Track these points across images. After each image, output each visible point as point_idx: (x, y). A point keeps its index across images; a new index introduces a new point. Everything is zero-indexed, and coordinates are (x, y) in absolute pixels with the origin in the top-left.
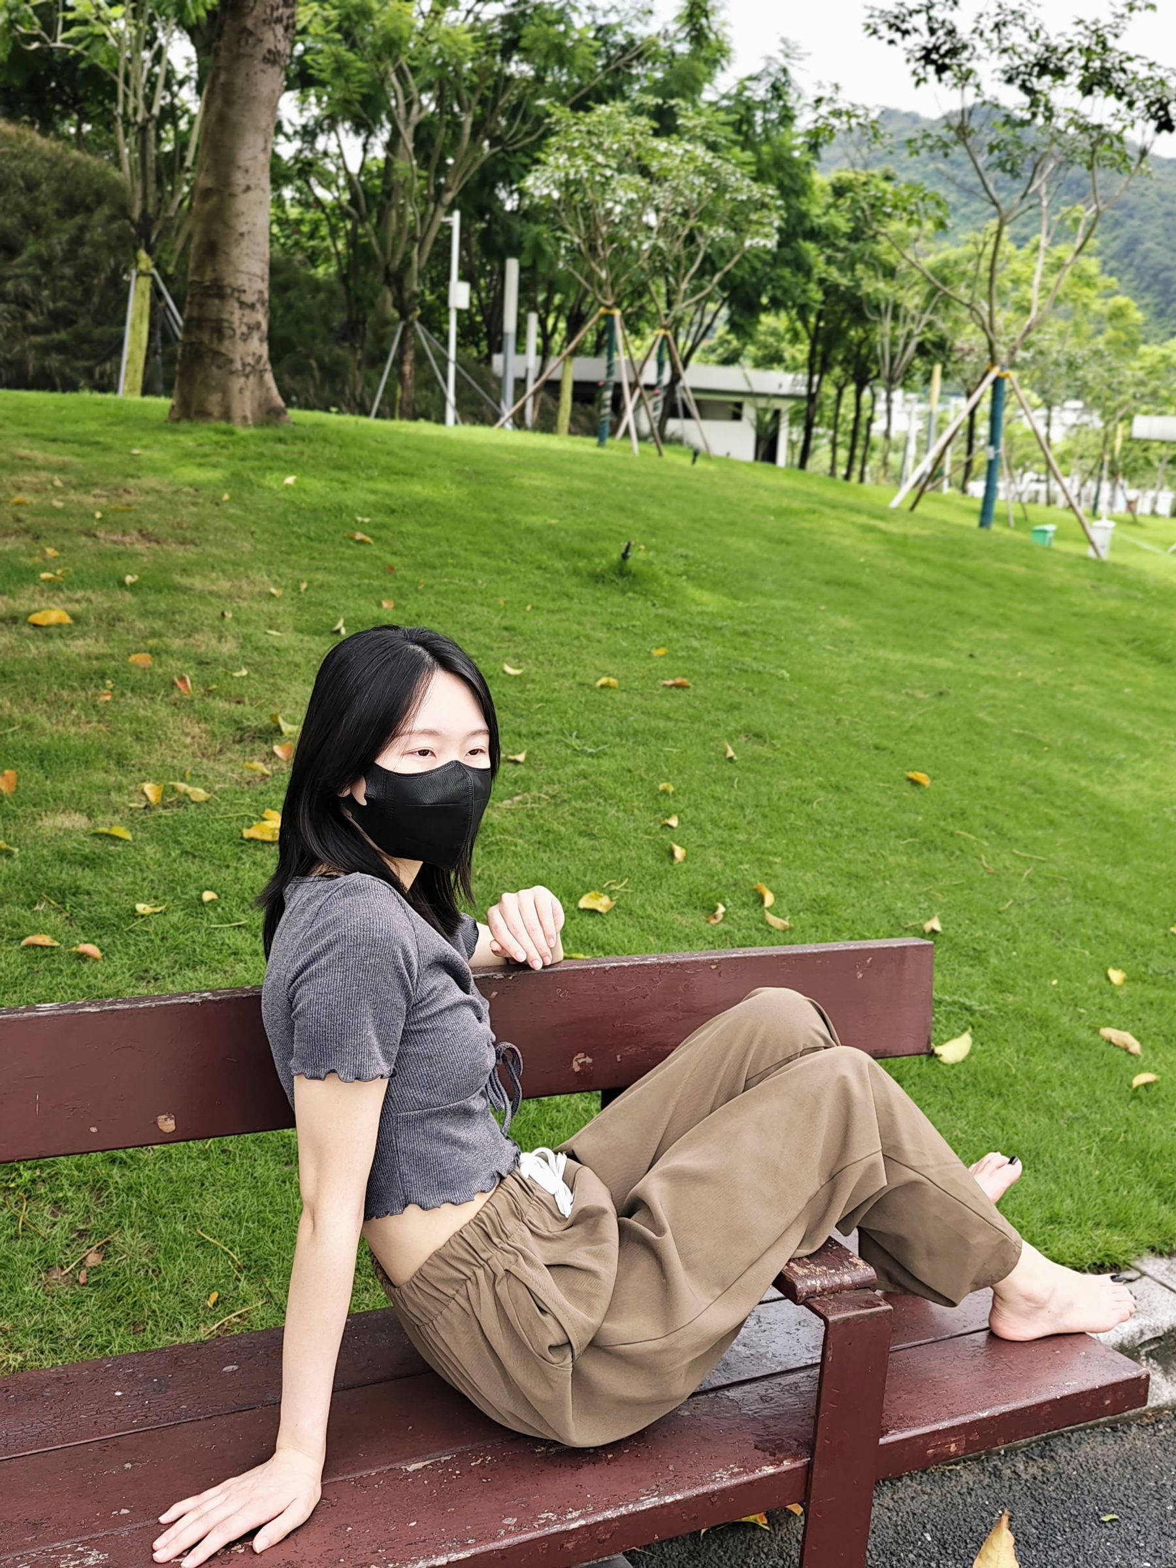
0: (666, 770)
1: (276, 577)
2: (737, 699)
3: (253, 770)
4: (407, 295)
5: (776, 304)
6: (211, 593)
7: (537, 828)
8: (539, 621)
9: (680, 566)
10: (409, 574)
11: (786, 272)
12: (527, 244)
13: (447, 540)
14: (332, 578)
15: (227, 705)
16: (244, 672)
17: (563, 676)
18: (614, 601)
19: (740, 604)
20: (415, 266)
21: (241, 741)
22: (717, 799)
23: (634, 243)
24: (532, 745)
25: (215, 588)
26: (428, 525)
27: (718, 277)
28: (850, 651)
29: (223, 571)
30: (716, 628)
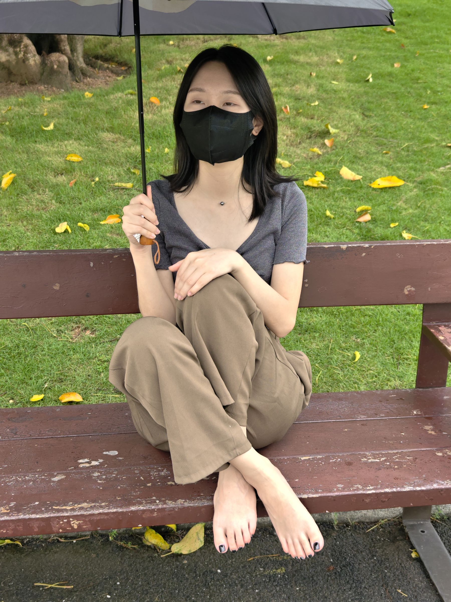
1: (342, 54)
3: (314, 152)
6: (307, 63)
10: (411, 48)
15: (306, 120)
16: (317, 103)
21: (310, 137)
25: (309, 61)
29: (316, 52)
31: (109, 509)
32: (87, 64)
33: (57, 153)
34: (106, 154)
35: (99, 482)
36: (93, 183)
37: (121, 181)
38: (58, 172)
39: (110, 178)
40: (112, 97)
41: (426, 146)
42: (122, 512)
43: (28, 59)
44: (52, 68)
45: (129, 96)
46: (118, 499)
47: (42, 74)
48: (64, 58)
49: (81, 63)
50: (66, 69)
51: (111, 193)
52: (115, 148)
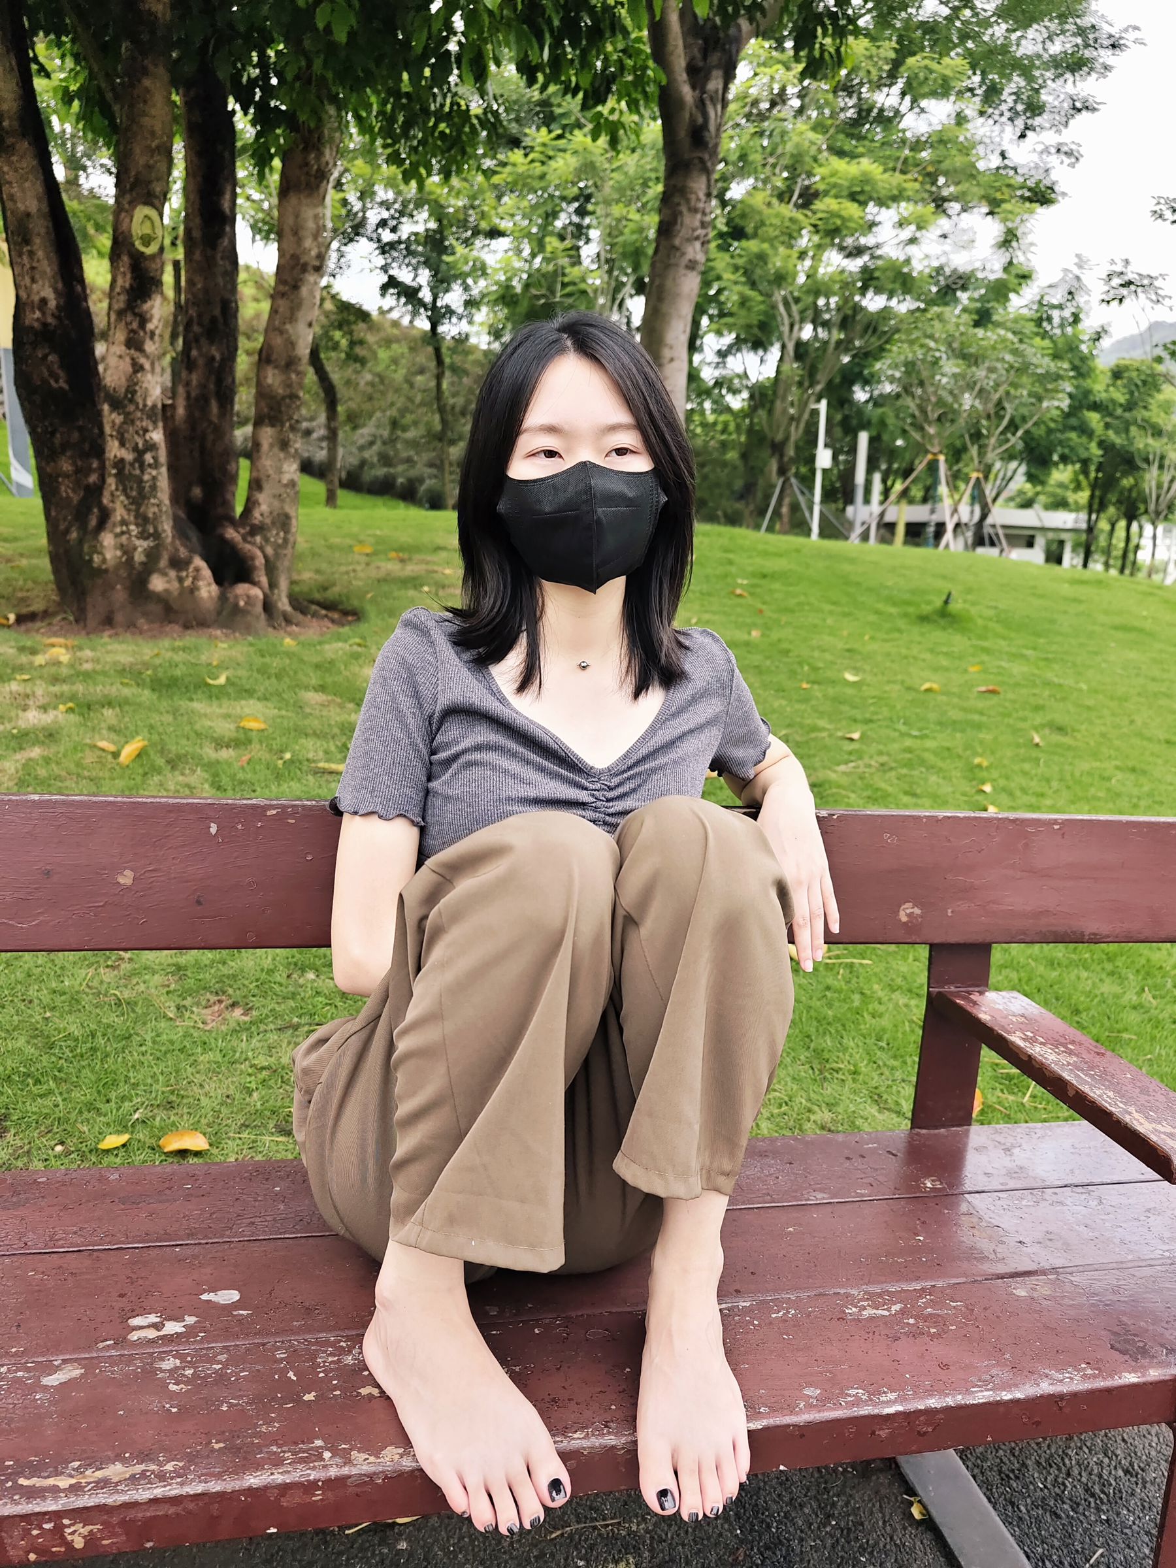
0: (980, 750)
2: (1041, 702)
4: (786, 459)
5: (1064, 459)
7: (868, 786)
8: (874, 646)
9: (991, 613)
10: (775, 616)
11: (1073, 435)
12: (874, 420)
13: (805, 594)
14: (716, 618)
17: (894, 682)
18: (936, 635)
19: (1042, 641)
20: (793, 438)
22: (1025, 773)
23: (956, 406)
24: (865, 727)
26: (791, 585)
27: (1020, 433)
28: (1137, 675)
30: (1023, 656)
31: (182, 1484)
32: (295, 608)
33: (227, 716)
34: (306, 722)
35: (172, 1387)
36: (280, 762)
37: (328, 761)
38: (220, 743)
39: (310, 755)
40: (327, 647)
41: (813, 735)
42: (221, 1495)
43: (198, 589)
44: (236, 605)
45: (355, 648)
46: (217, 1446)
47: (219, 613)
48: (257, 592)
49: (284, 604)
50: (259, 608)
51: (310, 777)
52: (324, 713)
